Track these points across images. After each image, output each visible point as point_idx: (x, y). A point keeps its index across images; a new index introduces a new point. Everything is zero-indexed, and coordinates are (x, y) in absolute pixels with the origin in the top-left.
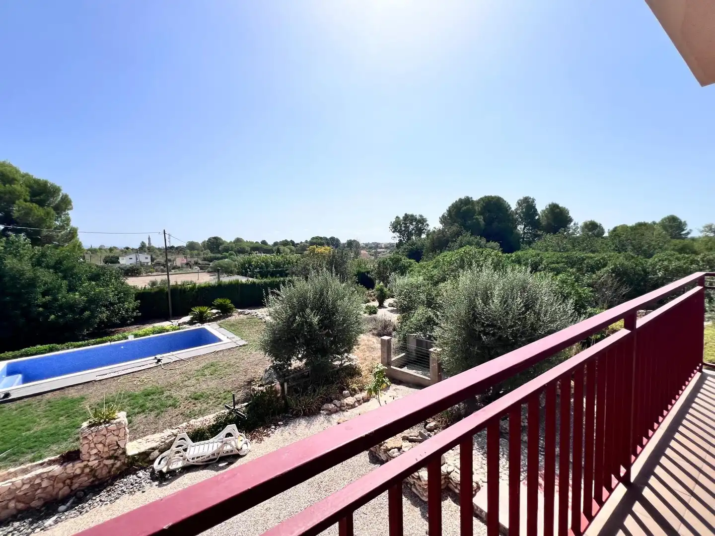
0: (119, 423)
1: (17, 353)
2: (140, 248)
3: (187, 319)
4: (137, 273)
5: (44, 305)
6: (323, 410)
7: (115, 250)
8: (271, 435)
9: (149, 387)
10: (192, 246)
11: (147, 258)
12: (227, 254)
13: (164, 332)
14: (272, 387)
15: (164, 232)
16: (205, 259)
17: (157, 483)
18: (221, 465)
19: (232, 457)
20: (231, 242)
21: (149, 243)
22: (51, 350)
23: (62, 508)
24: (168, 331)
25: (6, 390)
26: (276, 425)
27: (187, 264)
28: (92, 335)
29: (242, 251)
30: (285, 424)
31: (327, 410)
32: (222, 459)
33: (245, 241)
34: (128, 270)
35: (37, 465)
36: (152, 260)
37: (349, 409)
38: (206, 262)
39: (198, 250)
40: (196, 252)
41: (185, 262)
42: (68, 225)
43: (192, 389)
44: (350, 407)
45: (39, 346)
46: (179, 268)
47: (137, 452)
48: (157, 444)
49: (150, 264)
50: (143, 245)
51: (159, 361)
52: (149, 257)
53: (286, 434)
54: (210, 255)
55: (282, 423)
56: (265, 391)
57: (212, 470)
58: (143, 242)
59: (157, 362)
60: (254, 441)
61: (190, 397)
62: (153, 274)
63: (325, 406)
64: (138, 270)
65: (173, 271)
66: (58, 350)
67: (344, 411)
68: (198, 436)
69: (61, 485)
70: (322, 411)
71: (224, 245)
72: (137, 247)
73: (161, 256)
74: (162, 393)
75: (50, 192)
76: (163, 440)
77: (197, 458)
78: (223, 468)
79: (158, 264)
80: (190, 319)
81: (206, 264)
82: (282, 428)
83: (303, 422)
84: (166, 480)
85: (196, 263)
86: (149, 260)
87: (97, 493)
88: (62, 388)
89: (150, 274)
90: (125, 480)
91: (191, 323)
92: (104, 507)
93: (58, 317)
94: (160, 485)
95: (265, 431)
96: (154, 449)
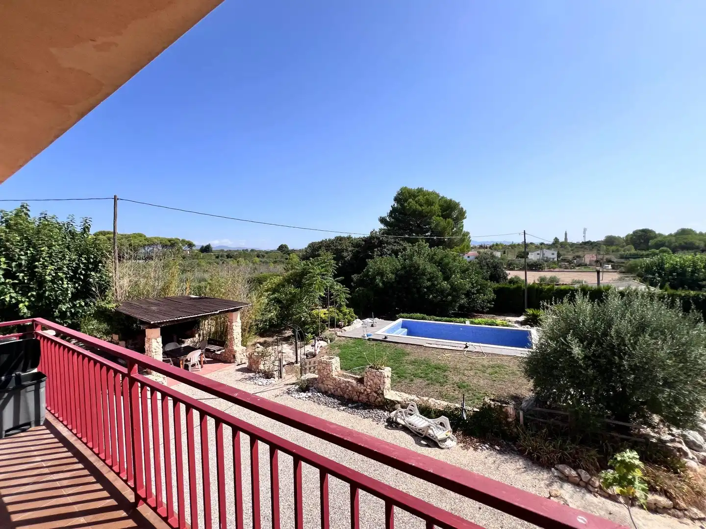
0: (381, 372)
1: (408, 315)
2: (553, 244)
3: (522, 318)
4: (540, 268)
5: (427, 288)
6: (557, 469)
7: (531, 246)
8: (479, 450)
9: (442, 363)
10: (610, 241)
11: (553, 254)
12: (657, 251)
13: (493, 325)
14: (501, 406)
15: (525, 232)
16: (622, 257)
17: (386, 424)
18: (423, 442)
19: (432, 443)
20: (671, 235)
21: (566, 239)
22: (423, 319)
23: (350, 405)
24: (497, 325)
25: (386, 334)
26: (492, 447)
27: (597, 261)
28: (457, 315)
29: (688, 247)
30: (500, 452)
31: (562, 472)
32: (426, 438)
33: (698, 232)
34: (532, 265)
35: (351, 376)
36: (559, 255)
37: (600, 495)
38: (623, 260)
39: (617, 245)
40: (614, 248)
41: (595, 259)
42: (462, 230)
43: (465, 378)
44: (607, 496)
45: (418, 314)
46: (586, 265)
47: (389, 398)
48: (402, 400)
49: (556, 259)
50: (556, 240)
51: (467, 347)
52: (556, 253)
53: (491, 460)
54: (633, 251)
55: (499, 449)
56: (492, 406)
57: (415, 440)
58: (556, 238)
59: (465, 348)
60: (462, 445)
61: (457, 383)
62: (555, 270)
63: (560, 467)
64: (540, 265)
65: (577, 268)
66: (425, 319)
67: (590, 492)
68: (426, 412)
69: (355, 393)
70: (553, 469)
71: (656, 240)
72: (551, 243)
73: (572, 252)
74: (445, 371)
75: (452, 208)
76: (406, 400)
77: (413, 425)
78: (422, 445)
79: (564, 260)
80: (523, 319)
81: (622, 263)
82: (494, 453)
83: (521, 463)
84: (391, 426)
85: (609, 261)
86: (555, 256)
87: (364, 409)
88: (407, 344)
89: (552, 269)
90: (379, 411)
91: (522, 323)
92: (360, 418)
93: (434, 297)
94: (386, 427)
95: (477, 444)
96: (399, 402)
